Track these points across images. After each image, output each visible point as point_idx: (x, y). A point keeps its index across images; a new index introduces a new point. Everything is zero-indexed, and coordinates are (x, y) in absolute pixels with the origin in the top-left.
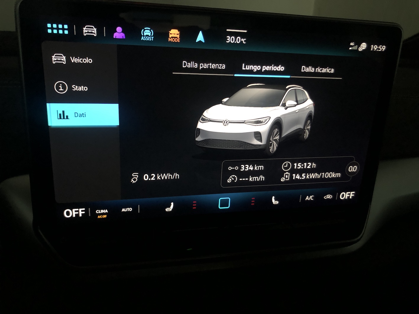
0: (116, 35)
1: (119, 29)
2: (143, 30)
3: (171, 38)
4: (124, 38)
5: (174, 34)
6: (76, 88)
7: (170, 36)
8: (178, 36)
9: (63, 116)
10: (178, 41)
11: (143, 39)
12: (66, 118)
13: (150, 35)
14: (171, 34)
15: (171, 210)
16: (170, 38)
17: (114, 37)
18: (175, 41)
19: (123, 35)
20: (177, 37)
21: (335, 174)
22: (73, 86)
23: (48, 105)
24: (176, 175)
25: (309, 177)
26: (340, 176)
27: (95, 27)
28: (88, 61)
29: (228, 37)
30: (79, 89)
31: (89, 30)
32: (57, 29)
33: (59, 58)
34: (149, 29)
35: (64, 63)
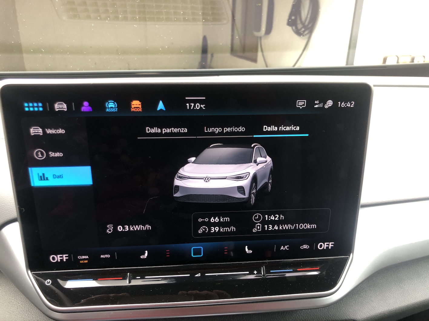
0: (83, 109)
1: (86, 104)
2: (107, 103)
3: (134, 109)
4: (91, 110)
5: (136, 105)
6: (52, 154)
7: (133, 106)
8: (140, 106)
9: (43, 178)
10: (141, 111)
11: (108, 111)
12: (46, 179)
13: (114, 107)
14: (133, 105)
15: (146, 257)
16: (133, 108)
17: (82, 110)
18: (137, 110)
19: (90, 108)
20: (139, 108)
21: (310, 225)
22: (50, 153)
23: (30, 169)
24: (148, 227)
25: (282, 228)
26: (315, 227)
27: (65, 103)
28: (61, 131)
29: (187, 105)
30: (55, 155)
31: (60, 106)
32: (33, 107)
33: (37, 130)
34: (113, 102)
35: (41, 134)
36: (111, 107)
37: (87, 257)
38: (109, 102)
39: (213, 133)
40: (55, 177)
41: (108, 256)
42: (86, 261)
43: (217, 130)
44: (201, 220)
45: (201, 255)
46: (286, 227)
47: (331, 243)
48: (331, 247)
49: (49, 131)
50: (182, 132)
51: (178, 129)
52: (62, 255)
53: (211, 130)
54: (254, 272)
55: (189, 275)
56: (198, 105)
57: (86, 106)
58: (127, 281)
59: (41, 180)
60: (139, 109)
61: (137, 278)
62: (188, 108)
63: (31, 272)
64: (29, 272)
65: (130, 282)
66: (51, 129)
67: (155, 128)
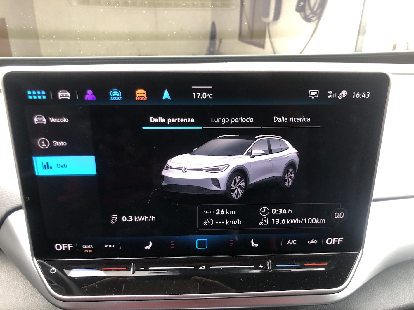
0: (87, 97)
1: (89, 92)
2: (111, 91)
3: (139, 98)
4: (95, 99)
5: (141, 93)
6: (56, 143)
7: (137, 95)
8: (145, 95)
9: (47, 167)
10: (145, 100)
11: (112, 99)
12: (50, 168)
13: (118, 95)
14: (137, 93)
15: (150, 248)
16: (137, 97)
17: (86, 99)
18: (142, 99)
19: (94, 96)
20: (143, 96)
21: (319, 220)
22: (54, 142)
23: (34, 158)
24: (153, 218)
25: (290, 222)
26: (324, 222)
27: (69, 92)
28: (65, 120)
29: (193, 94)
30: (59, 144)
31: (64, 95)
32: (37, 95)
33: (41, 119)
34: (118, 90)
35: (45, 123)
36: (115, 96)
37: (92, 246)
38: (113, 90)
39: (220, 124)
40: (59, 166)
41: (112, 246)
42: (91, 251)
43: (224, 121)
44: (207, 212)
45: (206, 247)
46: (294, 221)
47: (339, 238)
48: (340, 242)
49: (52, 120)
50: (189, 122)
51: (185, 119)
52: (66, 244)
53: (217, 121)
54: (260, 266)
55: (193, 267)
56: (204, 95)
57: (89, 95)
58: (131, 272)
59: (45, 169)
60: (143, 98)
61: (141, 268)
62: (194, 98)
63: (37, 259)
64: (35, 259)
65: (133, 273)
66: (54, 118)
67: (159, 118)
